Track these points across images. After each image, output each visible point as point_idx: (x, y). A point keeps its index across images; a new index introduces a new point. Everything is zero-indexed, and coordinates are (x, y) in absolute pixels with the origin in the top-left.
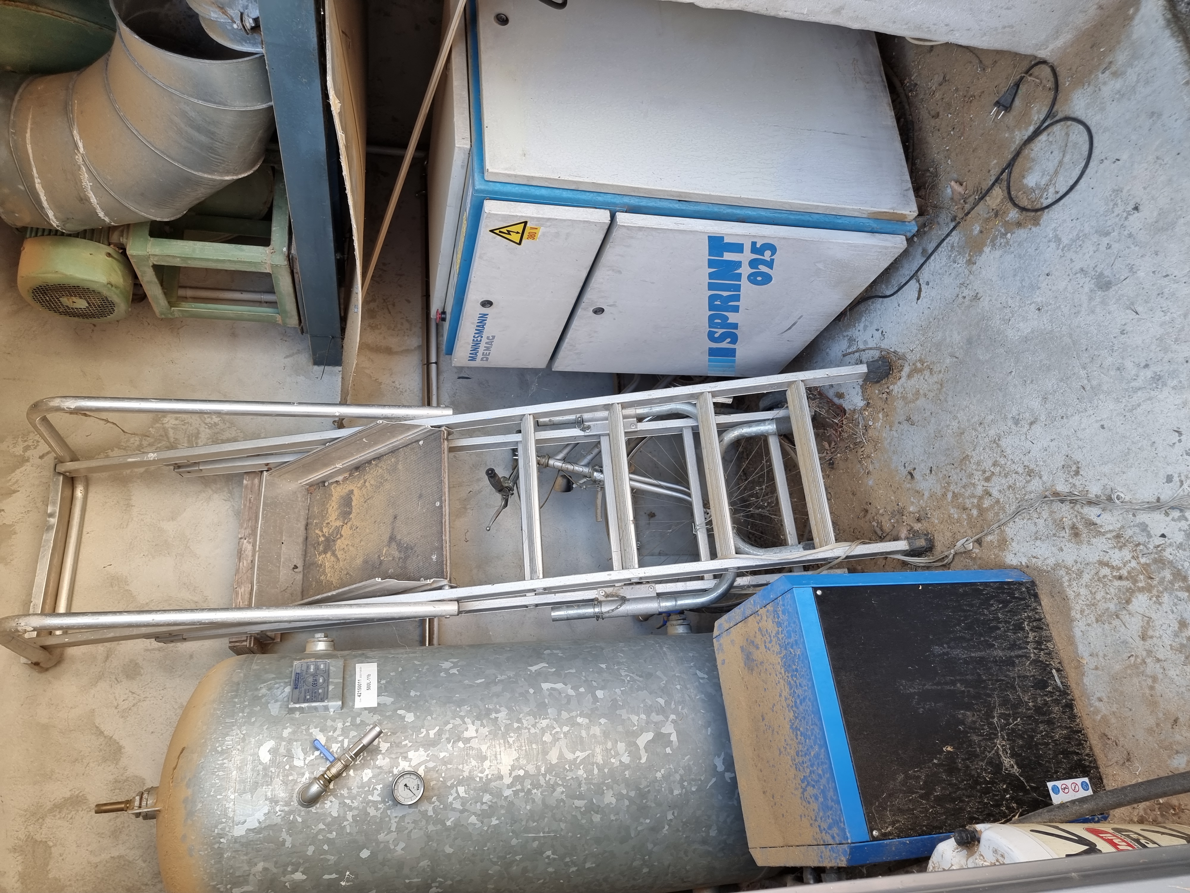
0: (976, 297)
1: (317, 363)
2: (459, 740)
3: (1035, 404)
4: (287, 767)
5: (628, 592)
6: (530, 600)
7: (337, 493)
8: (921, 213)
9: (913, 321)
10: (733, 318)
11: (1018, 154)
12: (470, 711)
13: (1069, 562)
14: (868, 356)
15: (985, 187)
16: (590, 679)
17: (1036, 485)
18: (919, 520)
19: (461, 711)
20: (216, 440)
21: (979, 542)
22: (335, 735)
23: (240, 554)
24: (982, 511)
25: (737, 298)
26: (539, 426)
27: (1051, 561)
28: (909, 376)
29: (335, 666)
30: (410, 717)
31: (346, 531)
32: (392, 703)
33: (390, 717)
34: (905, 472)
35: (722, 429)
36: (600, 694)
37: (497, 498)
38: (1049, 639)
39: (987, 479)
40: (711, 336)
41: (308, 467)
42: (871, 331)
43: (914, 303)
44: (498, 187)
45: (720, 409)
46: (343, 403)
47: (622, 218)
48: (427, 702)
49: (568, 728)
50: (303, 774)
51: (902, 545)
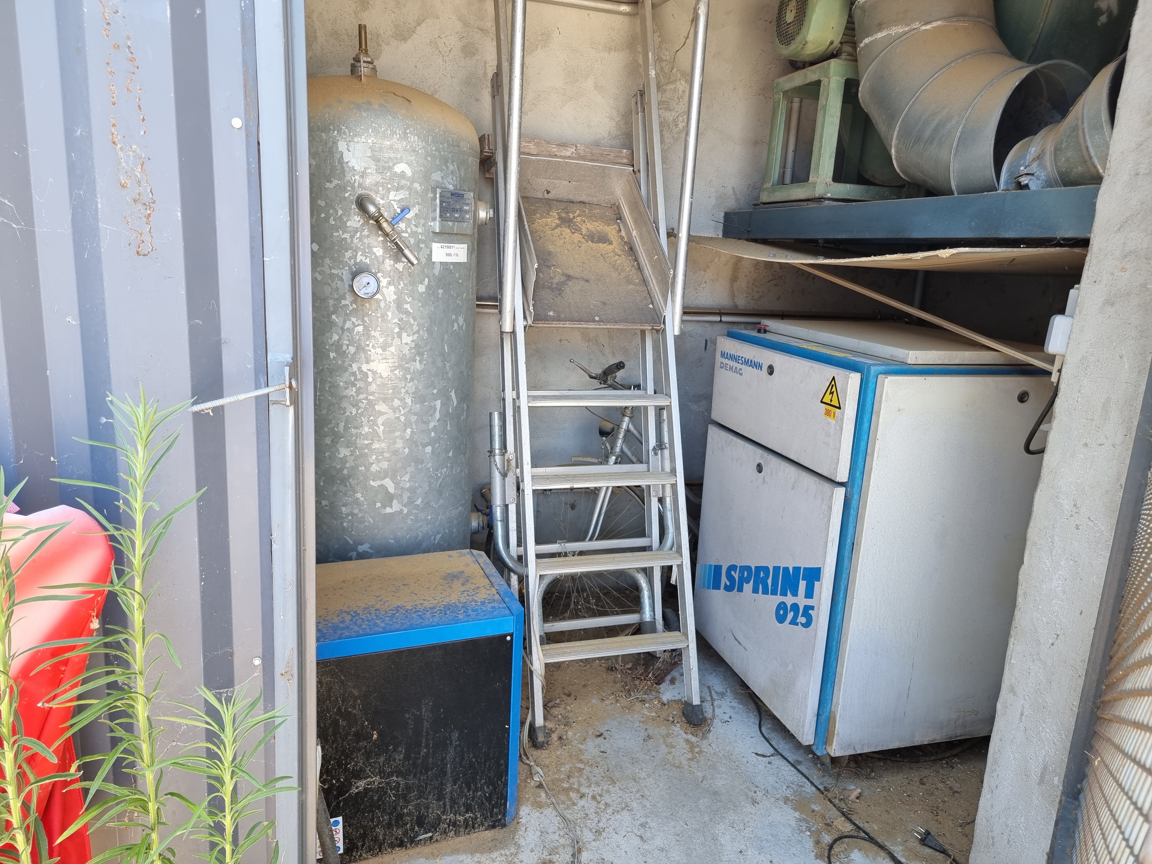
0: (754, 802)
1: (727, 215)
2: (400, 328)
3: (658, 842)
4: (389, 186)
5: (511, 480)
6: (509, 395)
7: (611, 231)
8: (835, 761)
9: (736, 748)
10: (748, 587)
11: (882, 847)
12: (423, 339)
13: (521, 856)
14: (707, 707)
15: (854, 818)
16: (441, 442)
17: (588, 836)
18: (560, 738)
19: (423, 331)
20: (663, 125)
21: (540, 786)
22: (412, 226)
23: (563, 145)
24: (567, 791)
25: (765, 592)
26: (659, 410)
27: (522, 842)
28: (687, 741)
29: (467, 227)
30: (422, 288)
31: (577, 237)
32: (434, 274)
33: (423, 272)
34: (602, 730)
35: (648, 572)
36: (429, 449)
37: (598, 370)
38: (457, 834)
39: (594, 798)
40: (733, 568)
41: (634, 206)
42: (730, 712)
43: (753, 750)
44: (871, 386)
45: (667, 571)
46: (690, 238)
47: (841, 492)
48: (433, 303)
49: (403, 421)
50: (383, 199)
51: (539, 721)
